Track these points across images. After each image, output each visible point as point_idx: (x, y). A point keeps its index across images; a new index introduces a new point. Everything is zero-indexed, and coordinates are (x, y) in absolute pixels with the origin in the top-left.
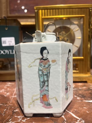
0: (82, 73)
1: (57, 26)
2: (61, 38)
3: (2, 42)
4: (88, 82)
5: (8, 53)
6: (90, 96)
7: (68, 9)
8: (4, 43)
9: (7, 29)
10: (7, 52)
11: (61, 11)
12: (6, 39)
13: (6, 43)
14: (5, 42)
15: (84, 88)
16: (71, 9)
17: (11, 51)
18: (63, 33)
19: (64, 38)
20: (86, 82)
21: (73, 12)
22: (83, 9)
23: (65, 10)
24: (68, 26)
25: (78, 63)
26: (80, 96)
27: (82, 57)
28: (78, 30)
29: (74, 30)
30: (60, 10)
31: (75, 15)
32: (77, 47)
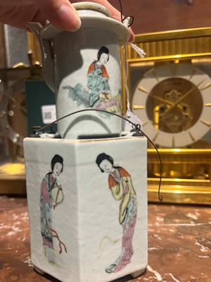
1: (161, 79)
2: (170, 105)
3: (44, 115)
7: (187, 40)
8: (46, 117)
11: (170, 45)
13: (50, 118)
14: (49, 115)
16: (194, 39)
18: (174, 93)
19: (176, 105)
21: (197, 44)
23: (180, 41)
24: (187, 78)
25: (210, 162)
26: (209, 242)
28: (210, 86)
29: (200, 88)
30: (167, 42)
32: (209, 126)
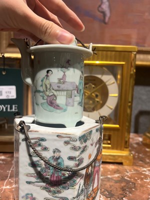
0: (117, 149)
2: (87, 93)
4: (124, 164)
5: (5, 110)
6: (121, 194)
9: (4, 73)
10: (3, 109)
12: (3, 89)
13: (1, 95)
15: (117, 175)
16: (105, 52)
17: (9, 106)
18: (90, 85)
19: (91, 94)
20: (121, 164)
21: (107, 55)
22: (123, 53)
24: (99, 76)
25: (111, 133)
26: (106, 192)
27: (118, 126)
28: (114, 83)
29: (107, 84)
31: (110, 61)
32: (112, 109)
